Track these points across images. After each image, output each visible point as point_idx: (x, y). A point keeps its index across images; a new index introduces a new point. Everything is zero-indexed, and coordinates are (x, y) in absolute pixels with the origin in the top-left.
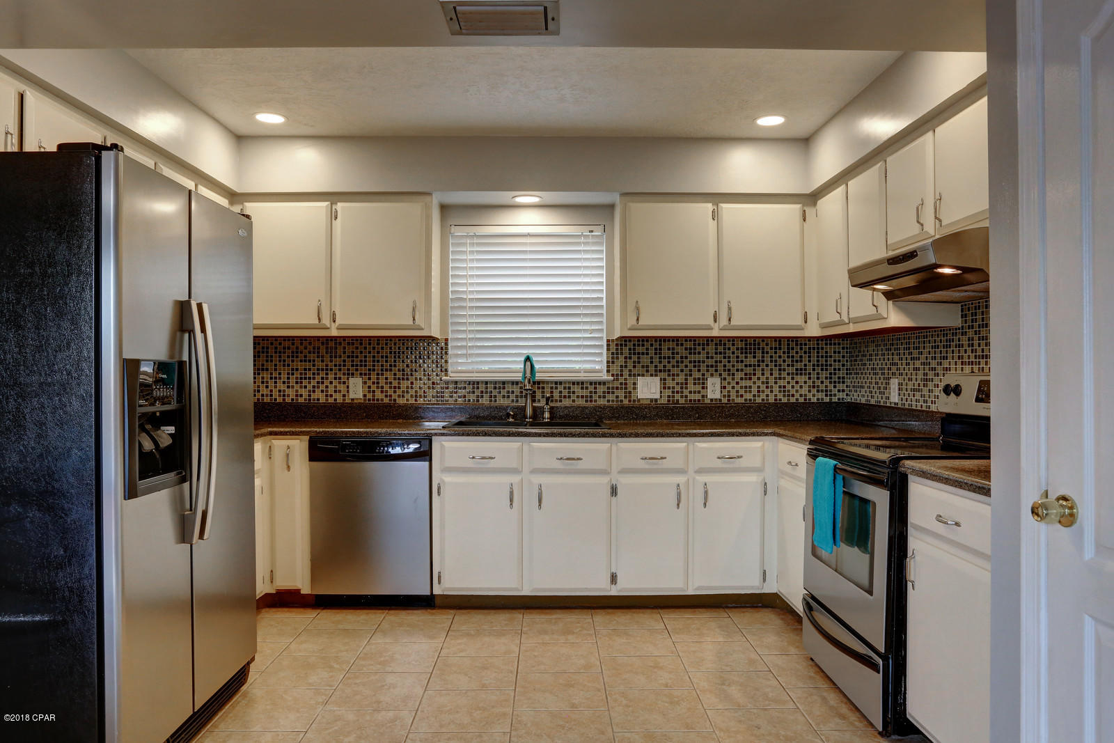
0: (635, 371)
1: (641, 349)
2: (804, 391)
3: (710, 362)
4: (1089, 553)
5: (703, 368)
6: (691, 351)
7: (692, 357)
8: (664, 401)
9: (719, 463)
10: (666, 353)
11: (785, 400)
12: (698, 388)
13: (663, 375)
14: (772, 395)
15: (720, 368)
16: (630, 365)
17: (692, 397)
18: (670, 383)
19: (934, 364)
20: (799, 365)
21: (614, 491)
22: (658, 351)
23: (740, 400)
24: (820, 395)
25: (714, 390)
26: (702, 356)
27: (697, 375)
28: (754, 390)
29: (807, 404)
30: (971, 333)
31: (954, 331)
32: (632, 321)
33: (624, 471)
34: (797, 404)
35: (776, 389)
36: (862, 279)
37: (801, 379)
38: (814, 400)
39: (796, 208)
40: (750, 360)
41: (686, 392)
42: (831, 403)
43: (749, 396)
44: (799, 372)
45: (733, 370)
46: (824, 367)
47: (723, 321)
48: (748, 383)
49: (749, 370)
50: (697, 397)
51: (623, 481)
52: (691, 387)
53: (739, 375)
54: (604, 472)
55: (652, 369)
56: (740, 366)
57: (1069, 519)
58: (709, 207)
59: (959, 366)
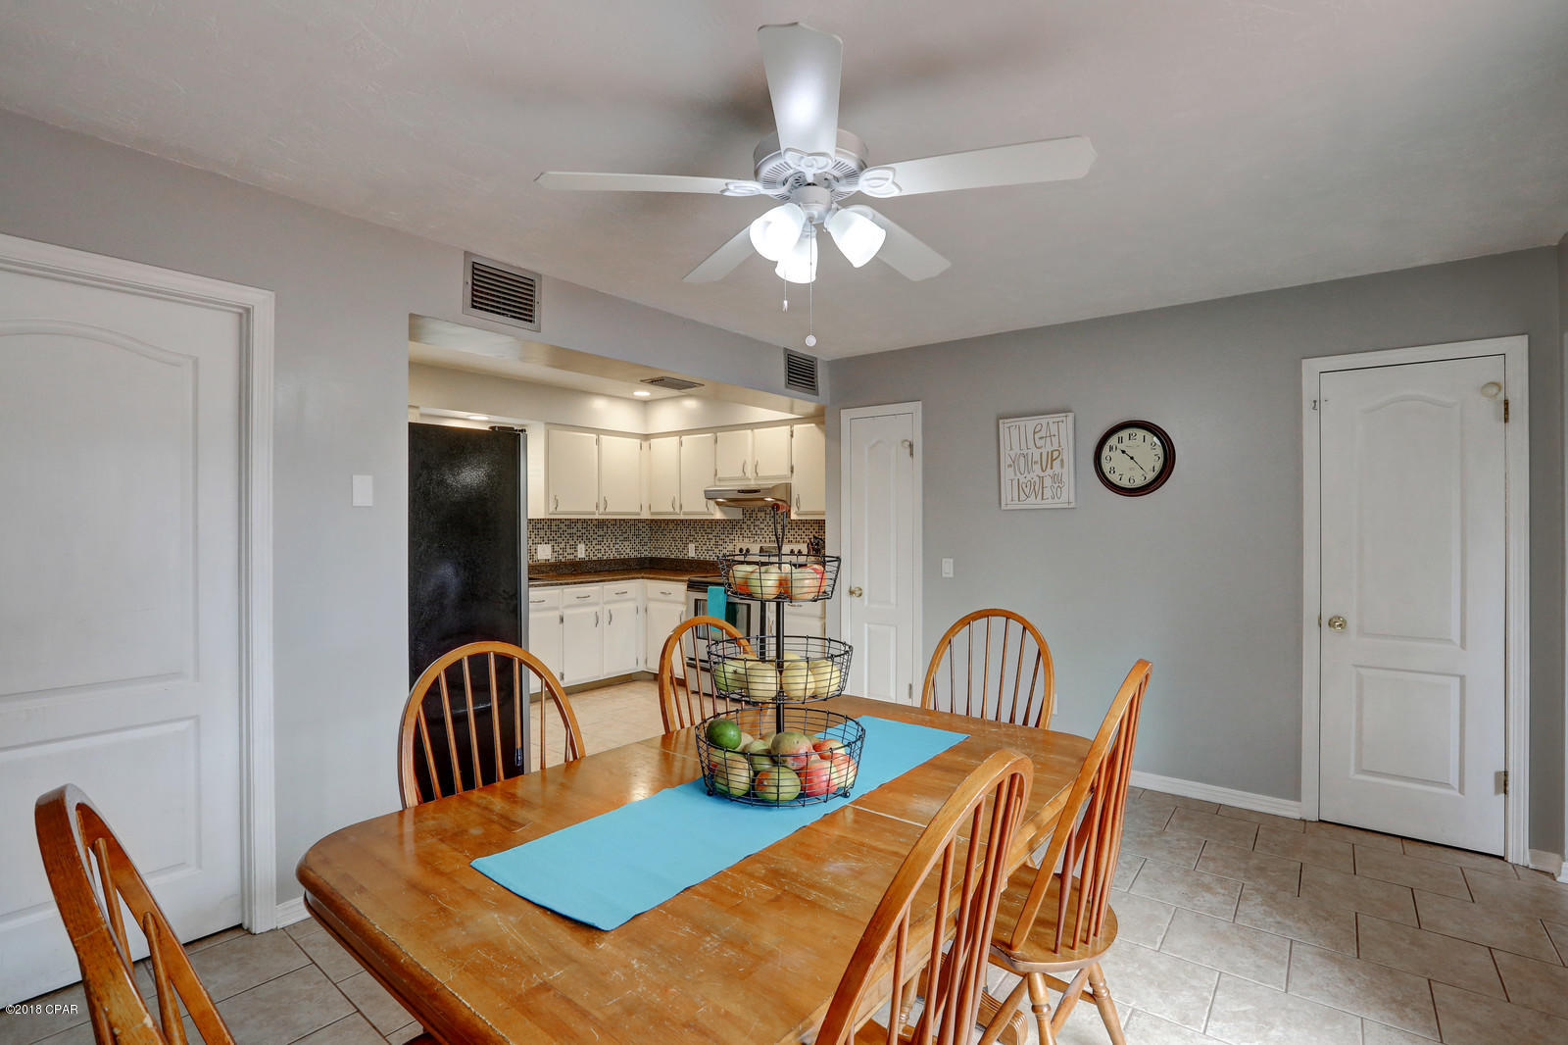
0: (536, 541)
1: (539, 526)
2: (628, 551)
3: (579, 534)
4: (866, 603)
5: (575, 538)
6: (569, 527)
7: (569, 531)
8: (553, 561)
9: (617, 597)
10: (554, 528)
11: (618, 557)
12: (572, 551)
13: (553, 543)
14: (612, 554)
15: (585, 538)
16: (533, 536)
17: (569, 557)
18: (557, 548)
19: (723, 537)
20: (625, 535)
21: (562, 620)
22: (550, 527)
23: (595, 558)
24: (636, 553)
25: (581, 552)
26: (574, 531)
27: (572, 542)
28: (603, 551)
29: (629, 560)
30: (749, 523)
31: (738, 521)
32: (552, 509)
33: (569, 606)
34: (624, 559)
35: (614, 550)
36: (710, 496)
37: (626, 543)
38: (633, 556)
39: (637, 441)
40: (601, 533)
41: (566, 554)
42: (641, 558)
43: (600, 555)
44: (626, 539)
45: (591, 539)
46: (638, 536)
47: (602, 510)
48: (599, 547)
49: (600, 539)
50: (572, 557)
51: (567, 613)
52: (569, 551)
53: (594, 542)
54: (556, 608)
55: (546, 539)
56: (595, 536)
57: (851, 593)
58: (594, 436)
59: (741, 539)
